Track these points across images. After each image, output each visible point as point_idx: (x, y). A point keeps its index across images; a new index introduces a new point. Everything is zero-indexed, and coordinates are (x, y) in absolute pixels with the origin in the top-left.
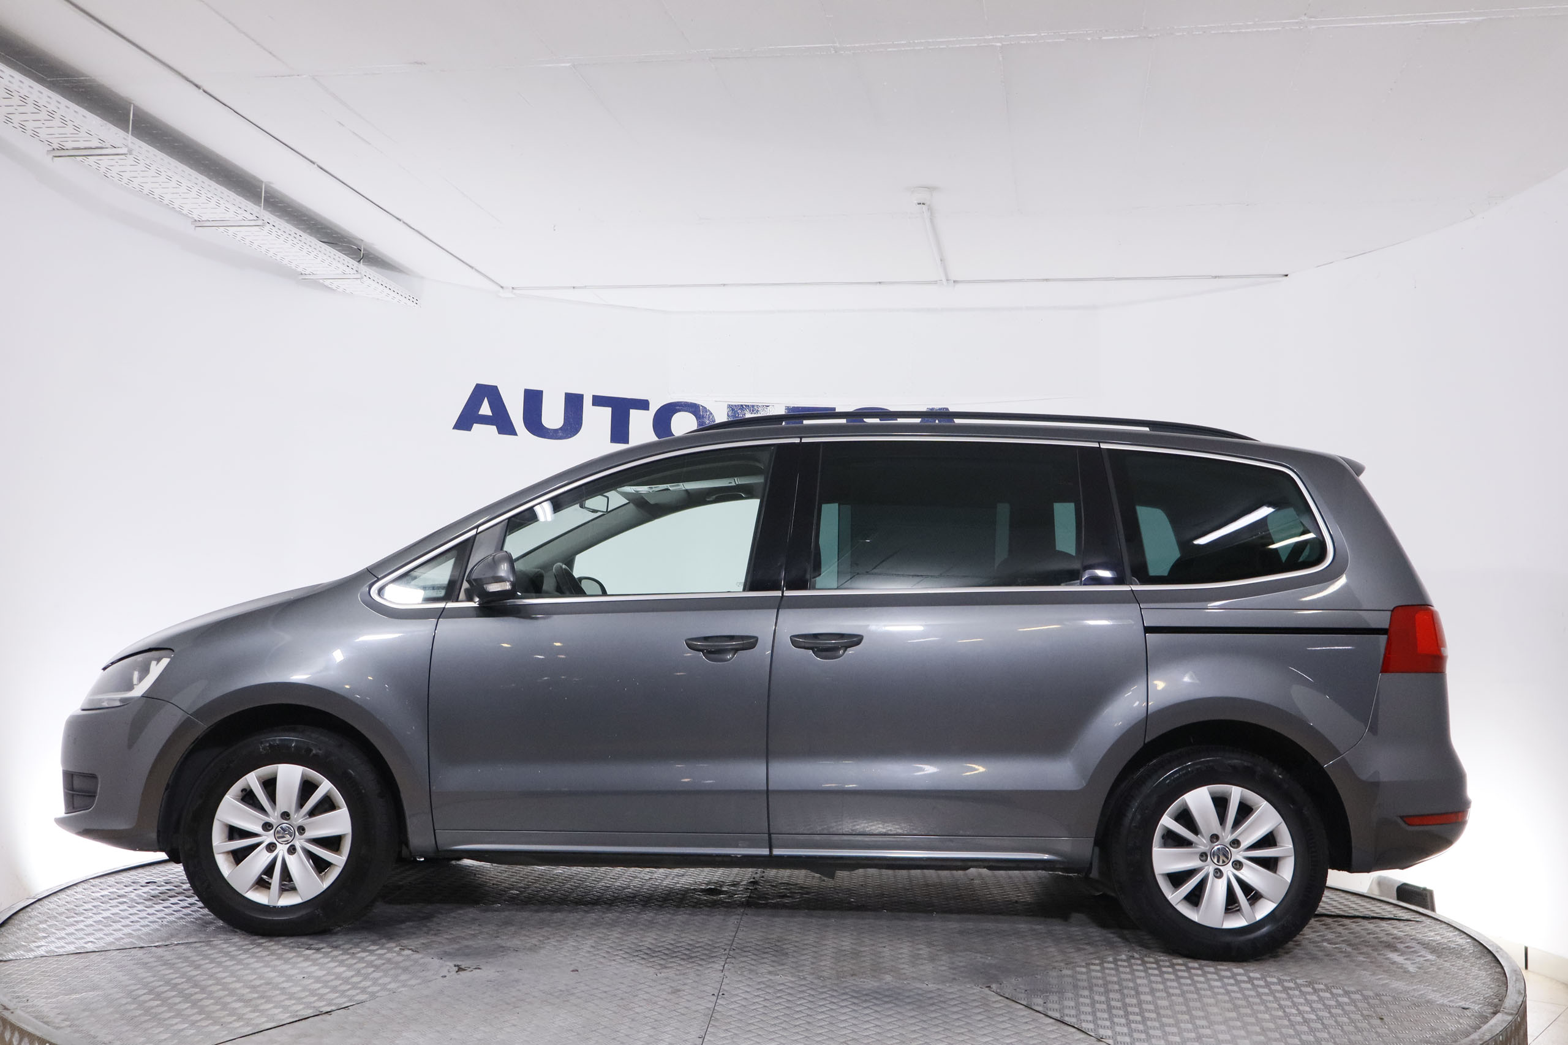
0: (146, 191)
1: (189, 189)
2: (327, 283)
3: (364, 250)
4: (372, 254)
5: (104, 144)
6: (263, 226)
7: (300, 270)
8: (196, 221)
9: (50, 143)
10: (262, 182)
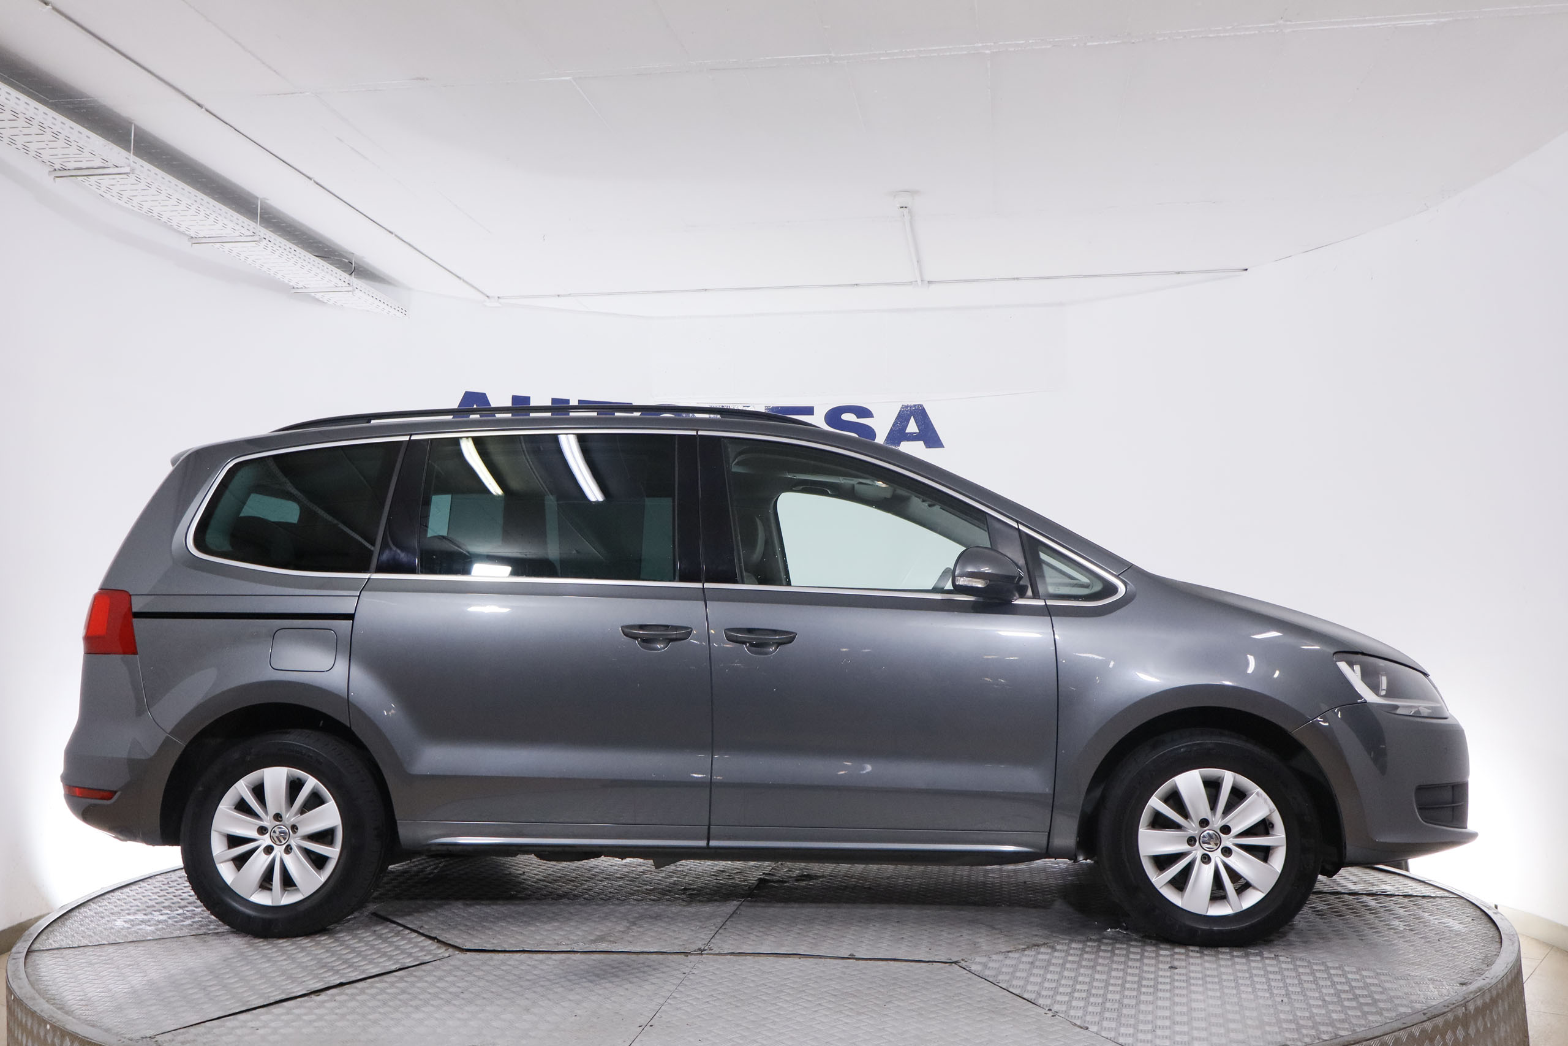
0: (145, 210)
1: (188, 207)
2: (318, 296)
3: (355, 263)
4: (362, 267)
5: (106, 163)
6: (260, 240)
7: (292, 284)
8: (192, 237)
9: (52, 164)
10: (257, 198)
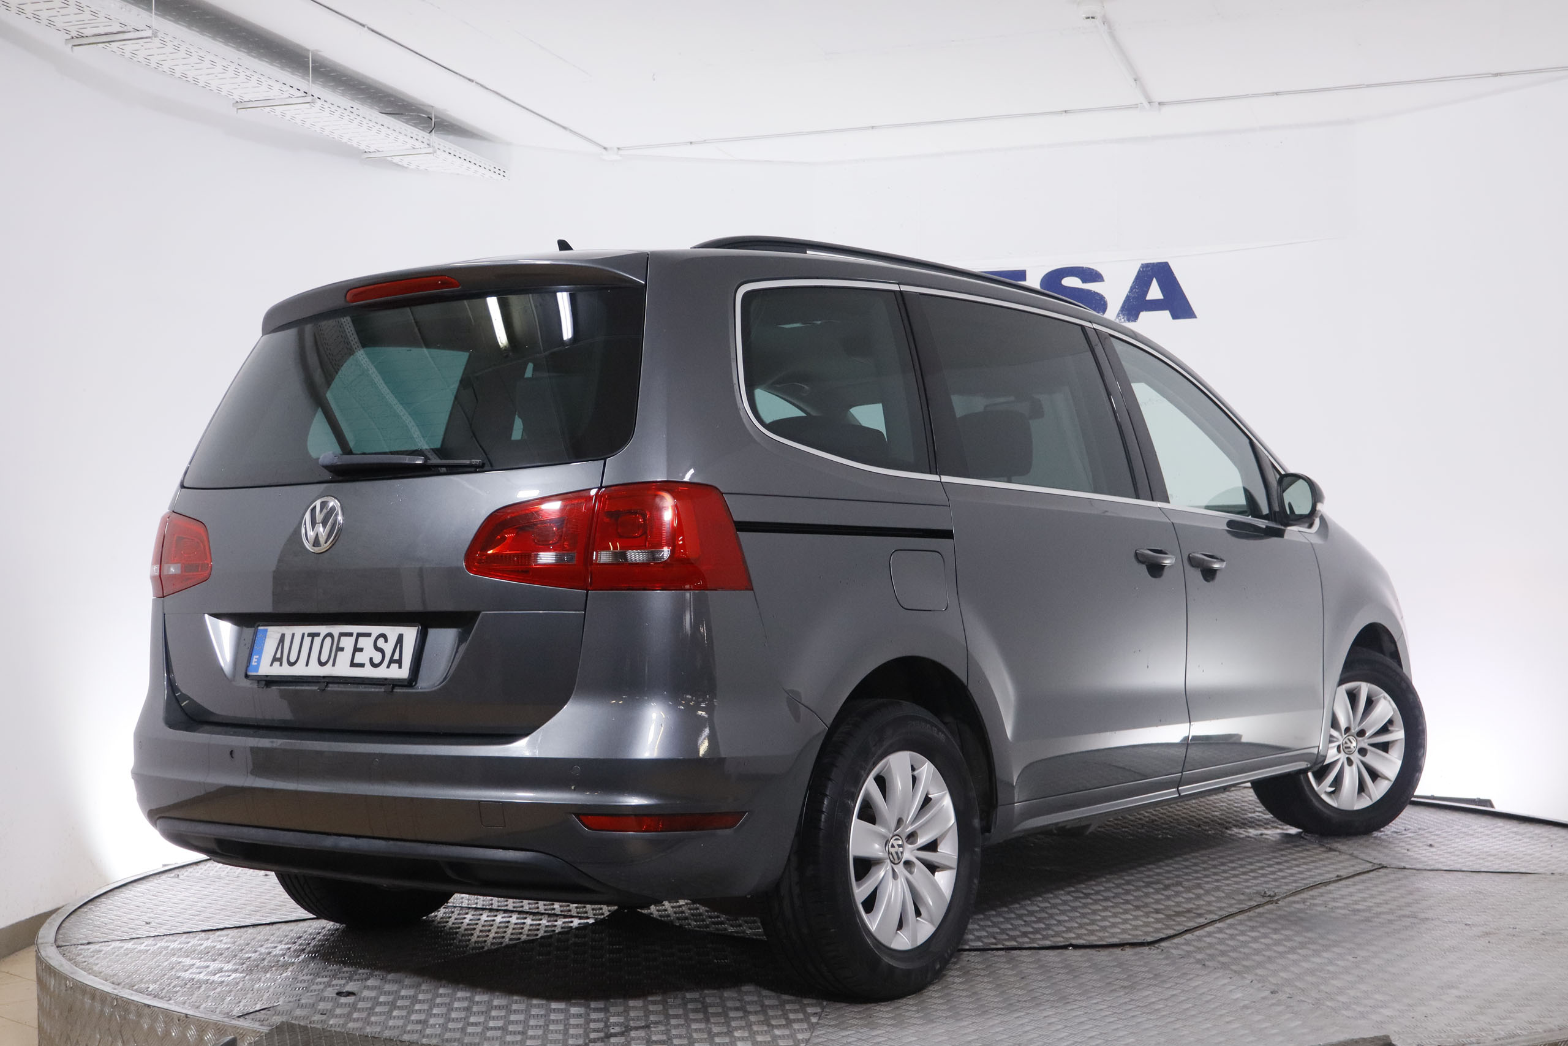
0: (178, 74)
1: (225, 68)
2: (396, 160)
3: (435, 118)
4: (447, 121)
5: (126, 28)
6: (313, 102)
7: (363, 147)
8: (237, 102)
9: (68, 32)
10: (308, 50)
